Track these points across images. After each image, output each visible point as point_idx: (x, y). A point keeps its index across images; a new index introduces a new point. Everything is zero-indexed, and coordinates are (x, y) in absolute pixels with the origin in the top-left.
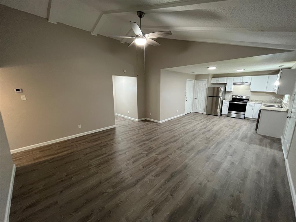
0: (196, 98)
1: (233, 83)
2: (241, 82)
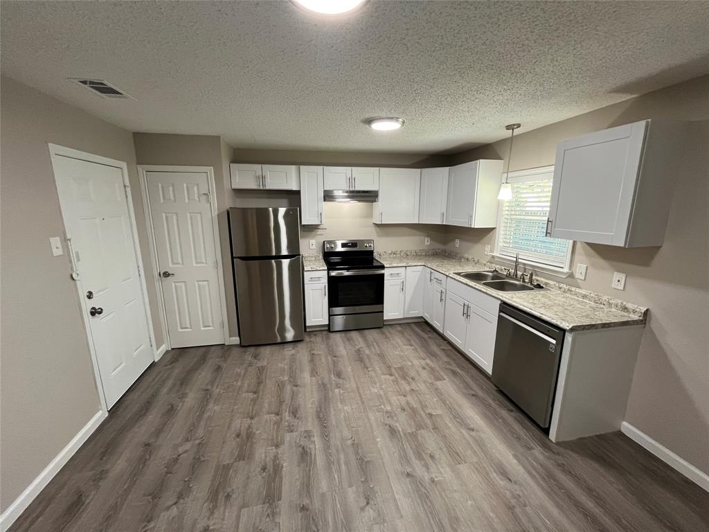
0: (166, 275)
1: (325, 191)
2: (351, 189)
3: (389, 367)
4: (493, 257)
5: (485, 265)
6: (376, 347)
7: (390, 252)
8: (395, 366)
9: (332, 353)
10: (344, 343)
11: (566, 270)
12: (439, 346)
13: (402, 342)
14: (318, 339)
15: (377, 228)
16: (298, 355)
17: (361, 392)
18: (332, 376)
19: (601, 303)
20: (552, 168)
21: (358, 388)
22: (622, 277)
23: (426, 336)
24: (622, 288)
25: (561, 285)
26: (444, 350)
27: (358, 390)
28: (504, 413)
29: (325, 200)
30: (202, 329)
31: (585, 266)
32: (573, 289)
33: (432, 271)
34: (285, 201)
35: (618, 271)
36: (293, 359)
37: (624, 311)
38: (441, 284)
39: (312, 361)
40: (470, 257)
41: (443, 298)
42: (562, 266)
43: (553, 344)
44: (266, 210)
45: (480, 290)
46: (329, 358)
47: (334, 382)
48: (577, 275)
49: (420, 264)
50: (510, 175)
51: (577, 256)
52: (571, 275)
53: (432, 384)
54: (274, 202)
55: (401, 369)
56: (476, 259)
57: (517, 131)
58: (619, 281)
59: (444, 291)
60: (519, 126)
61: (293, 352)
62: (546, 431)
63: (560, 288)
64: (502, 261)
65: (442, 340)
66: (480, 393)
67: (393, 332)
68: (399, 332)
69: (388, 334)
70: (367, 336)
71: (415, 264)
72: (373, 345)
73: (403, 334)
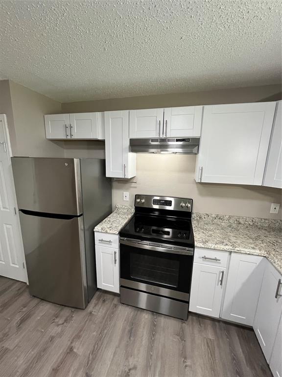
1: (131, 140)
2: (161, 136)
7: (213, 216)
30: (12, 265)
49: (257, 252)
67: (198, 340)
68: (209, 343)
69: (188, 343)
70: (157, 336)
71: (247, 251)
72: (155, 367)
73: (212, 354)
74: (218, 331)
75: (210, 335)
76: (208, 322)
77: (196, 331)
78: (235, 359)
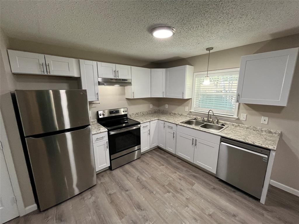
2: (116, 78)
3: (164, 186)
4: (190, 112)
5: (186, 116)
6: (146, 173)
8: (166, 184)
9: (123, 188)
10: (126, 176)
11: (235, 116)
12: (175, 161)
13: (158, 165)
14: (106, 179)
15: (128, 101)
16: (99, 200)
17: (163, 216)
18: (135, 210)
19: (257, 130)
20: (239, 69)
21: (158, 213)
22: (267, 119)
23: (165, 157)
24: (266, 123)
25: (234, 124)
26: (178, 163)
27: (160, 216)
28: (233, 194)
29: (99, 85)
31: (246, 114)
32: (241, 125)
33: (165, 122)
34: (65, 85)
35: (264, 116)
36: (96, 206)
37: (270, 134)
38: (172, 129)
39: (112, 202)
40: (176, 113)
41: (175, 136)
42: (233, 115)
43: (266, 158)
44: (47, 92)
45: (205, 132)
46: (123, 193)
47: (140, 217)
48: (241, 119)
49: (156, 119)
50: (209, 72)
51: (240, 110)
52: (238, 119)
53: (192, 189)
54: (56, 86)
55: (170, 184)
56: (180, 113)
57: (211, 51)
58: (265, 120)
59: (175, 132)
60: (212, 48)
61: (93, 198)
62: (258, 200)
63: (233, 125)
64: (197, 114)
65: (174, 157)
66: (216, 186)
67: (148, 159)
68: (151, 157)
69: (146, 161)
70: (136, 167)
71: (154, 119)
72: (143, 172)
73: (153, 158)
74: (151, 154)
75: (150, 156)
76: (147, 154)
77: (146, 158)
78: (158, 155)
